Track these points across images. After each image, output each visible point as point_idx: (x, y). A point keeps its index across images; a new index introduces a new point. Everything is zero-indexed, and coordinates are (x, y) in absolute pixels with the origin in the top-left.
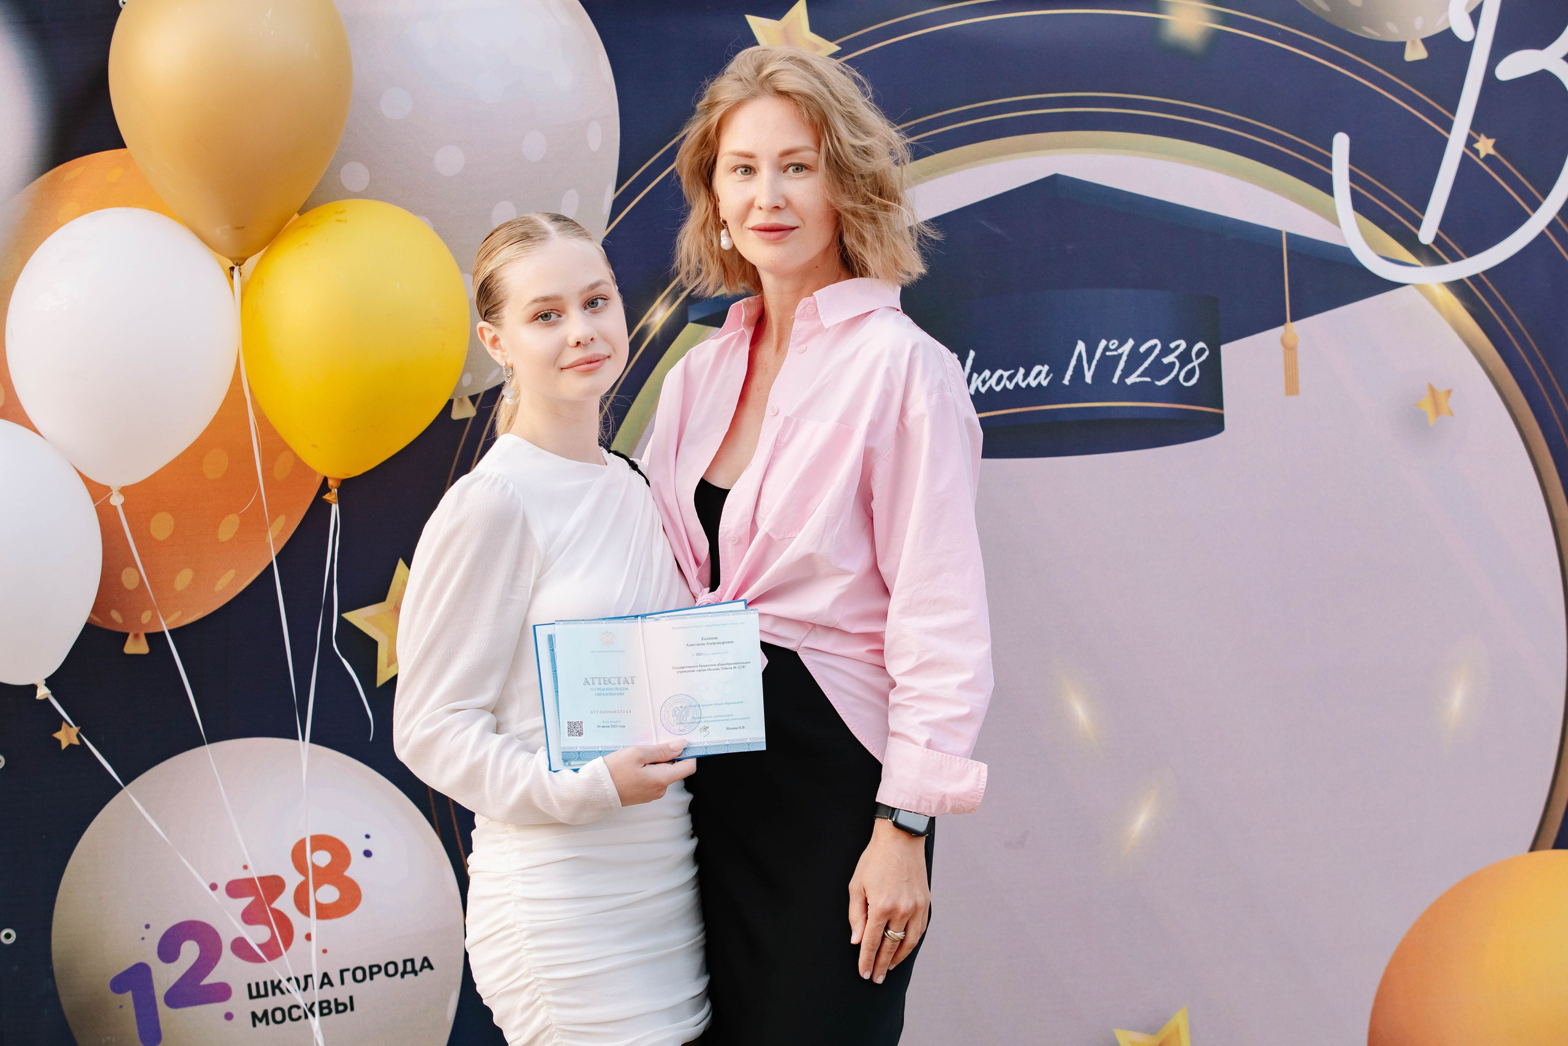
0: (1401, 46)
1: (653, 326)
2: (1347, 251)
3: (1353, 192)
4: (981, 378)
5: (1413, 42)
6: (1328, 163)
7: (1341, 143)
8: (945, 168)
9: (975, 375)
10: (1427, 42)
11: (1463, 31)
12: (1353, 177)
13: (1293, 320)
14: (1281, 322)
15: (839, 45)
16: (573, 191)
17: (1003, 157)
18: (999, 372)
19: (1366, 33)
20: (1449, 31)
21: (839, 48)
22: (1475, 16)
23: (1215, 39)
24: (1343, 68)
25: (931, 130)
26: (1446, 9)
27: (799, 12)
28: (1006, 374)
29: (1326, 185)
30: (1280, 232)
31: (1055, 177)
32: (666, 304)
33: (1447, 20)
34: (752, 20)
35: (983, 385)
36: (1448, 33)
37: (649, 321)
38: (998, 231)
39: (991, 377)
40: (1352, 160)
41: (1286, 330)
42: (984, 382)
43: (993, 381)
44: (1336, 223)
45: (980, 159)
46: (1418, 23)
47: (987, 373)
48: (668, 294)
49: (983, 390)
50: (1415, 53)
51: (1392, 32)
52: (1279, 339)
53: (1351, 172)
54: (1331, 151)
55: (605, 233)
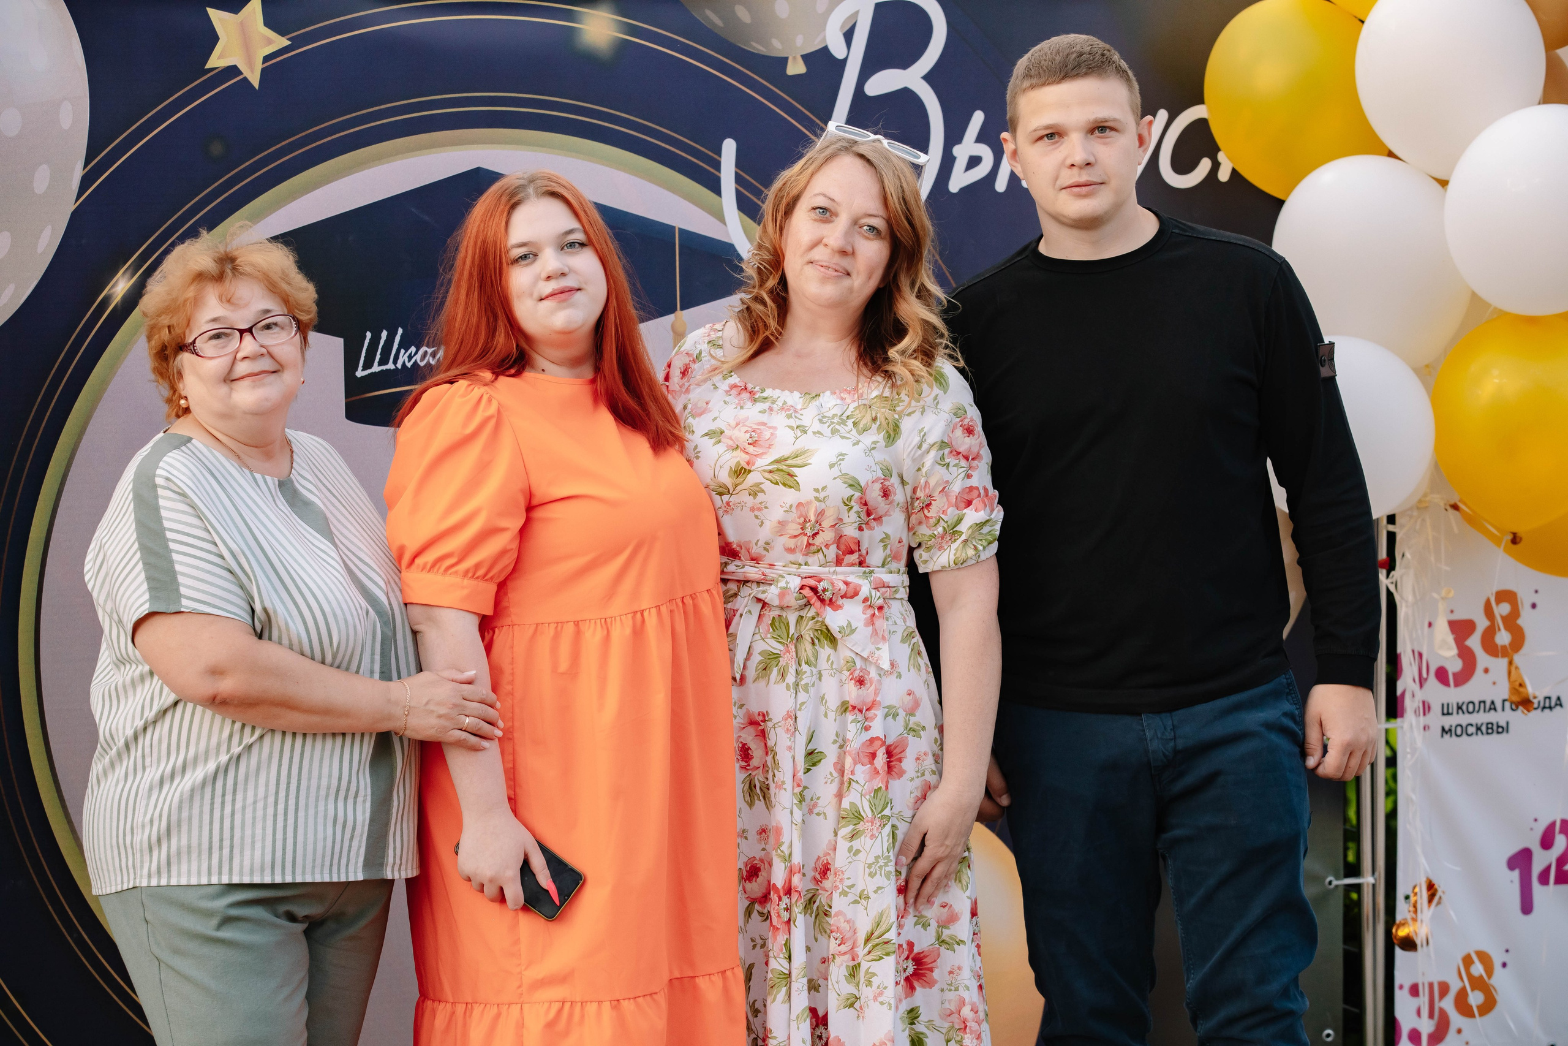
0: (784, 61)
1: (114, 296)
2: (731, 247)
3: (738, 193)
4: (407, 354)
5: (795, 58)
6: (717, 165)
7: (729, 148)
8: (379, 159)
9: (403, 351)
10: (806, 58)
11: (838, 50)
12: (739, 179)
13: (682, 309)
14: (672, 310)
15: (288, 39)
16: (45, 166)
17: (434, 150)
18: (424, 349)
19: (754, 48)
20: (825, 49)
21: (289, 43)
22: (849, 36)
23: (622, 47)
24: (733, 79)
25: (370, 123)
26: (824, 30)
27: (255, 8)
28: (430, 351)
29: (715, 186)
30: (674, 228)
31: (478, 168)
32: (128, 275)
33: (824, 39)
34: (211, 12)
35: (409, 361)
36: (825, 51)
37: (111, 291)
38: (426, 218)
39: (416, 353)
40: (738, 164)
41: (675, 316)
42: (410, 358)
43: (418, 357)
44: (723, 220)
45: (413, 151)
46: (799, 41)
47: (413, 349)
48: (130, 266)
49: (409, 365)
50: (796, 68)
51: (776, 48)
52: (670, 325)
53: (737, 175)
54: (720, 156)
55: (74, 207)
